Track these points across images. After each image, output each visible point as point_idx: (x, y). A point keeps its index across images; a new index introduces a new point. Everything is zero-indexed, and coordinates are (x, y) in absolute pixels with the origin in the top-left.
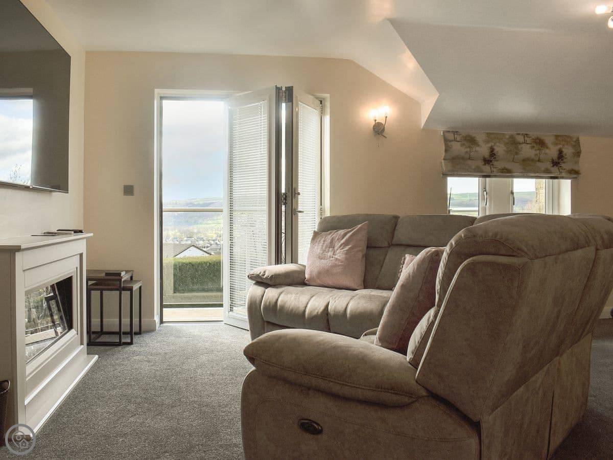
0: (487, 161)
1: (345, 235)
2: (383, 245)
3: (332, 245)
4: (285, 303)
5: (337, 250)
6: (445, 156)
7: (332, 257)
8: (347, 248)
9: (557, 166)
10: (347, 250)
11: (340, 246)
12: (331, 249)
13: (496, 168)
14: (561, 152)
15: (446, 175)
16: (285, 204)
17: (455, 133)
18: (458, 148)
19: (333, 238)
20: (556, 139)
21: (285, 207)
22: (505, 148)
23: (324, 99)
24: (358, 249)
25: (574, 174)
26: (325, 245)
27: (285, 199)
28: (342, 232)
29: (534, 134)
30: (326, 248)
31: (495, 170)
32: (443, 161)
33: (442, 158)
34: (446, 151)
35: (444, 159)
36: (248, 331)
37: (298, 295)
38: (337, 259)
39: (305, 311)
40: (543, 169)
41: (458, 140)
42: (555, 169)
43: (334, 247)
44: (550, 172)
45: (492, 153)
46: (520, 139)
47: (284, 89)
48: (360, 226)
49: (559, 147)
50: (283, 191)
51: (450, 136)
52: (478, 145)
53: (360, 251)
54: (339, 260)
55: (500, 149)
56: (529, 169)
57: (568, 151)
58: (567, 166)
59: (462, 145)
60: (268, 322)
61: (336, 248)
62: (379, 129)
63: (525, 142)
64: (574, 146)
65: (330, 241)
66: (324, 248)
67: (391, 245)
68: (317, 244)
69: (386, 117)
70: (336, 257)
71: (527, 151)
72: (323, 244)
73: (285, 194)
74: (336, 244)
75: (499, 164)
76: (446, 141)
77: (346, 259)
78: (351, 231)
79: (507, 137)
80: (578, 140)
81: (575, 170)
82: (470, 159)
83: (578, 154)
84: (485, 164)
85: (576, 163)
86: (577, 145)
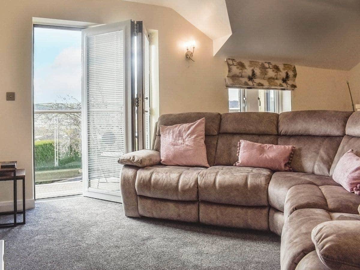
0: (250, 79)
1: (189, 128)
2: (215, 134)
3: (180, 135)
4: (158, 181)
5: (186, 138)
6: (228, 74)
7: (183, 144)
8: (194, 137)
9: (285, 82)
10: (194, 138)
11: (188, 136)
12: (180, 138)
13: (255, 83)
14: (287, 74)
15: (228, 87)
16: (138, 106)
17: (233, 60)
18: (236, 70)
19: (180, 130)
20: (284, 66)
21: (138, 108)
22: (260, 71)
24: (201, 137)
25: (294, 87)
26: (175, 135)
27: (138, 102)
28: (186, 125)
29: (273, 63)
30: (176, 137)
31: (255, 84)
32: (226, 78)
33: (226, 76)
34: (229, 71)
35: (228, 77)
36: (122, 203)
37: (168, 174)
38: (187, 145)
39: (177, 186)
40: (279, 84)
41: (235, 65)
42: (284, 84)
43: (182, 137)
44: (283, 86)
45: (254, 74)
46: (267, 65)
47: (135, 23)
48: (199, 121)
49: (286, 71)
50: (136, 97)
51: (230, 62)
52: (246, 69)
54: (189, 146)
55: (258, 71)
56: (272, 83)
57: (291, 74)
58: (290, 82)
59: (238, 68)
60: (141, 197)
61: (184, 137)
62: (188, 57)
63: (269, 68)
64: (293, 71)
65: (178, 132)
66: (174, 137)
67: (219, 133)
68: (167, 135)
69: (194, 48)
70: (186, 143)
71: (271, 73)
72: (173, 134)
73: (138, 98)
74: (184, 134)
75: (257, 81)
76: (229, 65)
77: (194, 144)
78: (194, 124)
79: (260, 64)
80: (295, 67)
81: (294, 85)
82: (241, 77)
83: (295, 76)
84: (249, 81)
85: (294, 81)
86: (294, 70)
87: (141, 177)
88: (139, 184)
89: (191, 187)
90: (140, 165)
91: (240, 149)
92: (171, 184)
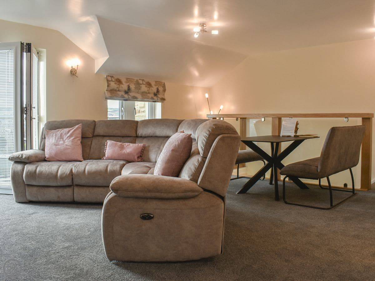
0: (126, 92)
1: (69, 131)
2: (90, 137)
3: (61, 137)
4: (42, 172)
5: (66, 140)
6: (107, 89)
7: (64, 144)
8: (72, 138)
9: (156, 96)
10: (72, 140)
11: (68, 138)
12: (61, 140)
13: (130, 96)
14: (158, 89)
15: (107, 99)
16: (26, 114)
17: (112, 77)
18: (113, 85)
19: (61, 133)
20: (156, 83)
21: (26, 116)
22: (134, 86)
23: (39, 51)
24: (78, 139)
25: (163, 100)
26: (57, 137)
27: (26, 111)
28: (67, 130)
29: (147, 80)
30: (58, 139)
31: (130, 97)
32: (106, 91)
33: (106, 90)
34: (108, 86)
35: (107, 91)
37: (50, 167)
38: (67, 145)
39: (57, 175)
40: (150, 97)
41: (113, 81)
42: (155, 98)
43: (63, 139)
44: (153, 99)
45: (129, 88)
46: (141, 82)
47: (25, 44)
48: (77, 126)
49: (157, 87)
50: (24, 106)
51: (110, 78)
52: (122, 84)
53: (79, 140)
54: (68, 145)
55: (132, 87)
56: (144, 97)
57: (161, 89)
58: (160, 96)
59: (116, 83)
60: (28, 185)
61: (64, 139)
62: (73, 73)
63: (143, 84)
65: (60, 135)
66: (57, 139)
67: (94, 136)
68: (51, 137)
69: (78, 66)
70: (66, 143)
71: (144, 88)
72: (56, 137)
73: (26, 108)
74: (64, 136)
75: (132, 94)
76: (108, 81)
77: (72, 144)
78: (73, 129)
79: (135, 80)
80: (164, 84)
81: (163, 99)
82: (119, 91)
83: (164, 90)
84: (125, 94)
85: (164, 95)
86: (164, 86)
87: (28, 170)
88: (27, 175)
89: (67, 175)
90: (27, 161)
91: (106, 147)
92: (52, 174)
